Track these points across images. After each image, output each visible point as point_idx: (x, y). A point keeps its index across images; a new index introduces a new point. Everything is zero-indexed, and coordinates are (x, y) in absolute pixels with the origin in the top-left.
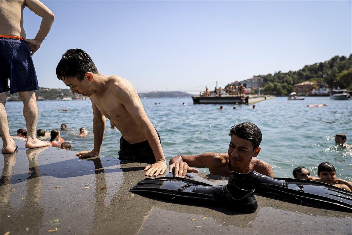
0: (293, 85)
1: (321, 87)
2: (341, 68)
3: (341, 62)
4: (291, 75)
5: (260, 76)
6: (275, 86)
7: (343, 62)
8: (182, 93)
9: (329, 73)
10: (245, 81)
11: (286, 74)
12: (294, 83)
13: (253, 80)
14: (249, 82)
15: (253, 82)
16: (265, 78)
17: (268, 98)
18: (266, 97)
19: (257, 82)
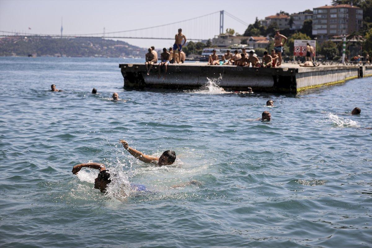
8: (111, 42)
10: (308, 12)
13: (333, 11)
14: (319, 16)
15: (332, 16)
16: (368, 6)
17: (369, 71)
18: (364, 69)
19: (344, 18)
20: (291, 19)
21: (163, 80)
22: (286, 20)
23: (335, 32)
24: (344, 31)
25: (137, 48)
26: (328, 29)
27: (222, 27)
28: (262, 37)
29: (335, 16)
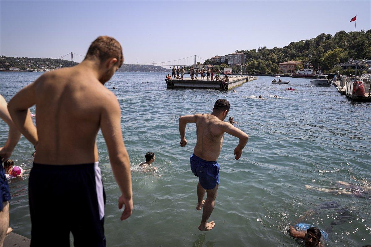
0: (277, 63)
1: (306, 67)
2: (327, 48)
3: (327, 41)
4: (276, 52)
5: (243, 51)
6: (259, 63)
7: (329, 41)
8: (156, 67)
9: (315, 52)
10: (226, 56)
11: (271, 50)
12: (279, 62)
13: (235, 55)
14: (231, 57)
15: (235, 57)
16: (248, 53)
17: (250, 79)
18: (248, 78)
19: (240, 58)
20: (220, 59)
21: (180, 85)
22: (219, 59)
23: (236, 63)
24: (239, 63)
25: (165, 69)
26: (234, 62)
27: (195, 61)
28: (210, 65)
29: (236, 57)
